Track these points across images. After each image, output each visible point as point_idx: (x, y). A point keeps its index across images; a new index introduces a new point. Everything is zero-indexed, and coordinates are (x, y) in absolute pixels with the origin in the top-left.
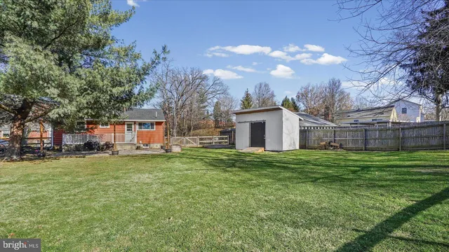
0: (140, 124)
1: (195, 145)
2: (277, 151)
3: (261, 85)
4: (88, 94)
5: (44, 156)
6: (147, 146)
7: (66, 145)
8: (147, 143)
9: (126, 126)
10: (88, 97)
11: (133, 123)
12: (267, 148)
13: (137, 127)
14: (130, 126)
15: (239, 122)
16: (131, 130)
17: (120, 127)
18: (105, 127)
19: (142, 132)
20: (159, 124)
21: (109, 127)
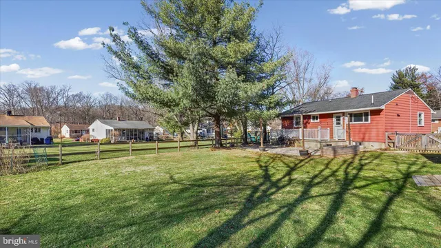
8: (359, 140)
13: (347, 119)
16: (339, 124)
17: (329, 120)
18: (315, 121)
19: (354, 125)
20: (377, 112)
21: (319, 120)
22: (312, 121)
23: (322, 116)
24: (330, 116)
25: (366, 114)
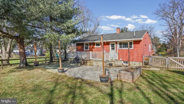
6: (127, 63)
9: (110, 46)
11: (115, 43)
13: (118, 46)
16: (114, 49)
17: (107, 46)
18: (98, 46)
19: (123, 50)
20: (138, 42)
22: (96, 46)
25: (131, 43)
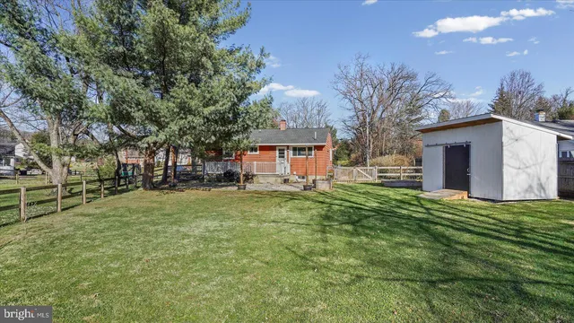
0: (295, 149)
1: (371, 179)
2: (493, 201)
3: (513, 75)
4: (182, 118)
5: (175, 186)
6: (303, 178)
7: (208, 174)
8: (302, 174)
9: (277, 152)
10: (182, 122)
11: (286, 148)
12: (475, 193)
13: (291, 152)
14: (282, 152)
15: (428, 146)
16: (283, 157)
17: (271, 153)
18: (254, 153)
19: (296, 159)
20: (320, 148)
21: (258, 152)
22: (249, 153)
23: (263, 148)
24: (272, 148)
25: (310, 149)
